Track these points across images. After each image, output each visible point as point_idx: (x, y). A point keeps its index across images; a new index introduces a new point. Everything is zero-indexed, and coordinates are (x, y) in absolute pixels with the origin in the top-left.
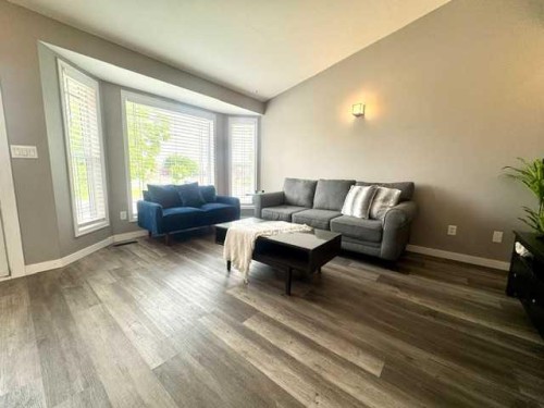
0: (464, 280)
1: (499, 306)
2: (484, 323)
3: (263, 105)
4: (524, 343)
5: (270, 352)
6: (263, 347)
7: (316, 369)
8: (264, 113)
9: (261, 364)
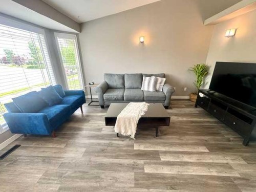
0: (184, 106)
1: (198, 112)
2: (202, 120)
3: (79, 26)
4: (212, 122)
5: (184, 166)
6: (180, 165)
7: (199, 161)
8: (81, 32)
9: (188, 172)
